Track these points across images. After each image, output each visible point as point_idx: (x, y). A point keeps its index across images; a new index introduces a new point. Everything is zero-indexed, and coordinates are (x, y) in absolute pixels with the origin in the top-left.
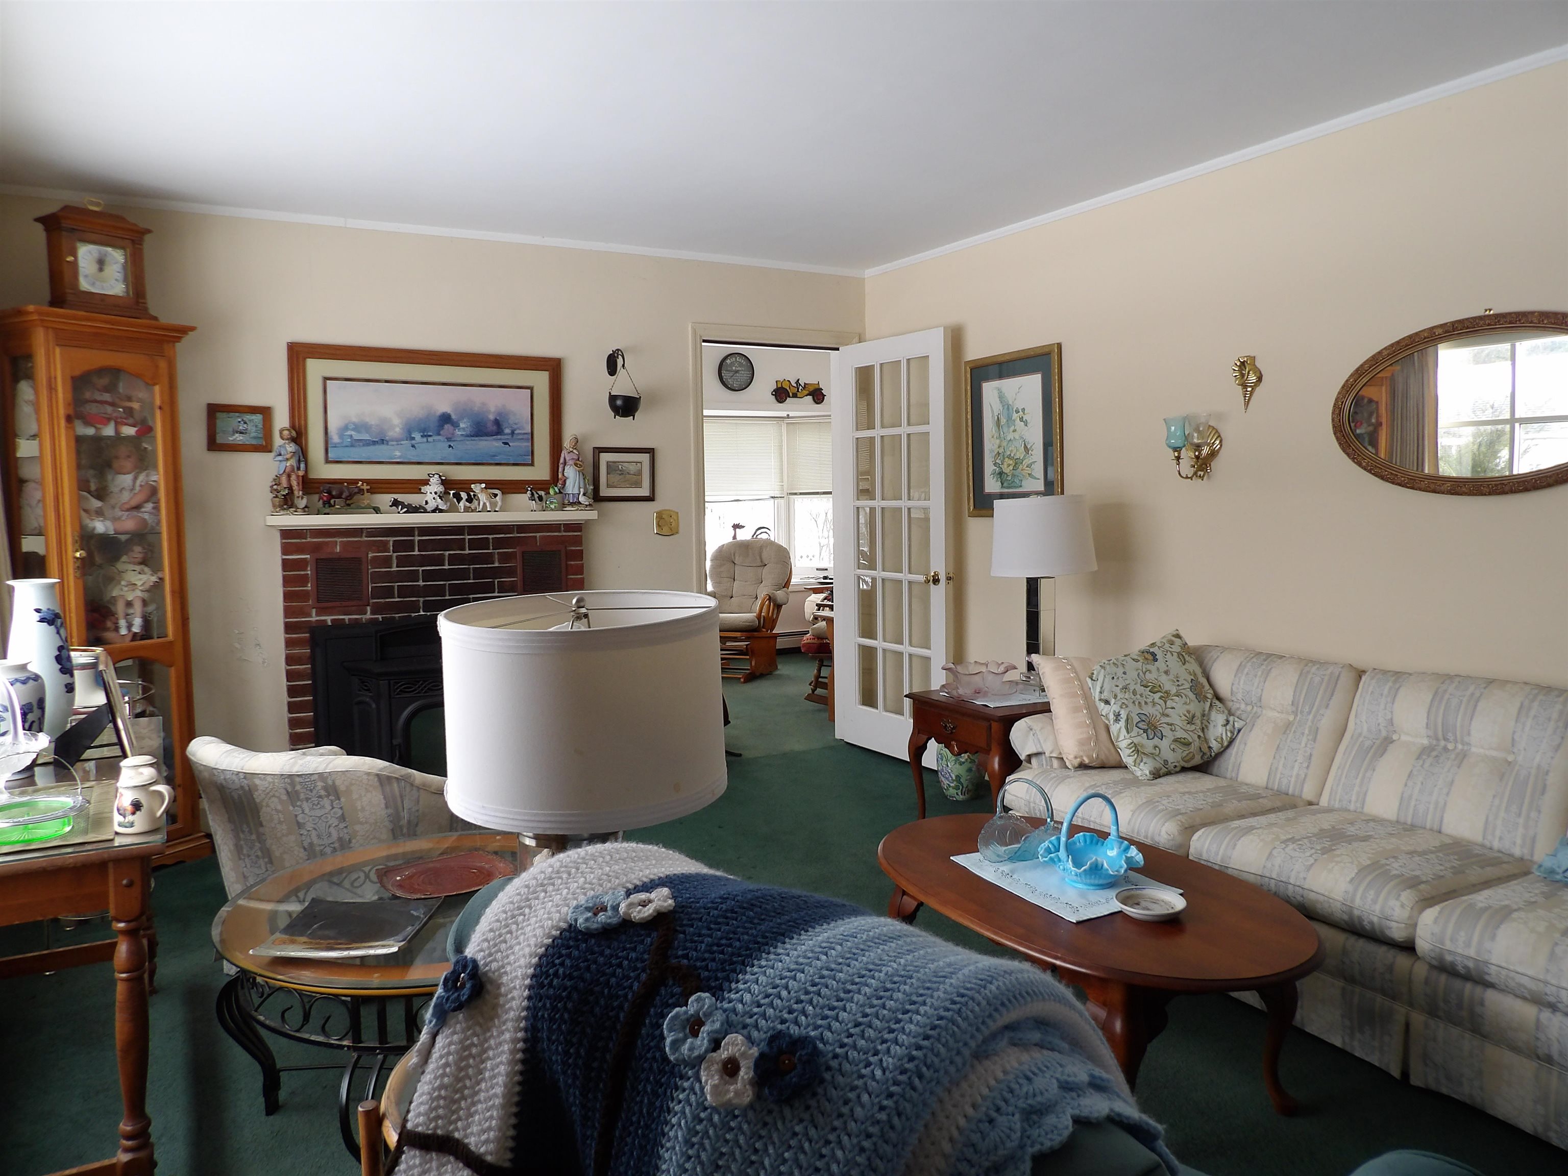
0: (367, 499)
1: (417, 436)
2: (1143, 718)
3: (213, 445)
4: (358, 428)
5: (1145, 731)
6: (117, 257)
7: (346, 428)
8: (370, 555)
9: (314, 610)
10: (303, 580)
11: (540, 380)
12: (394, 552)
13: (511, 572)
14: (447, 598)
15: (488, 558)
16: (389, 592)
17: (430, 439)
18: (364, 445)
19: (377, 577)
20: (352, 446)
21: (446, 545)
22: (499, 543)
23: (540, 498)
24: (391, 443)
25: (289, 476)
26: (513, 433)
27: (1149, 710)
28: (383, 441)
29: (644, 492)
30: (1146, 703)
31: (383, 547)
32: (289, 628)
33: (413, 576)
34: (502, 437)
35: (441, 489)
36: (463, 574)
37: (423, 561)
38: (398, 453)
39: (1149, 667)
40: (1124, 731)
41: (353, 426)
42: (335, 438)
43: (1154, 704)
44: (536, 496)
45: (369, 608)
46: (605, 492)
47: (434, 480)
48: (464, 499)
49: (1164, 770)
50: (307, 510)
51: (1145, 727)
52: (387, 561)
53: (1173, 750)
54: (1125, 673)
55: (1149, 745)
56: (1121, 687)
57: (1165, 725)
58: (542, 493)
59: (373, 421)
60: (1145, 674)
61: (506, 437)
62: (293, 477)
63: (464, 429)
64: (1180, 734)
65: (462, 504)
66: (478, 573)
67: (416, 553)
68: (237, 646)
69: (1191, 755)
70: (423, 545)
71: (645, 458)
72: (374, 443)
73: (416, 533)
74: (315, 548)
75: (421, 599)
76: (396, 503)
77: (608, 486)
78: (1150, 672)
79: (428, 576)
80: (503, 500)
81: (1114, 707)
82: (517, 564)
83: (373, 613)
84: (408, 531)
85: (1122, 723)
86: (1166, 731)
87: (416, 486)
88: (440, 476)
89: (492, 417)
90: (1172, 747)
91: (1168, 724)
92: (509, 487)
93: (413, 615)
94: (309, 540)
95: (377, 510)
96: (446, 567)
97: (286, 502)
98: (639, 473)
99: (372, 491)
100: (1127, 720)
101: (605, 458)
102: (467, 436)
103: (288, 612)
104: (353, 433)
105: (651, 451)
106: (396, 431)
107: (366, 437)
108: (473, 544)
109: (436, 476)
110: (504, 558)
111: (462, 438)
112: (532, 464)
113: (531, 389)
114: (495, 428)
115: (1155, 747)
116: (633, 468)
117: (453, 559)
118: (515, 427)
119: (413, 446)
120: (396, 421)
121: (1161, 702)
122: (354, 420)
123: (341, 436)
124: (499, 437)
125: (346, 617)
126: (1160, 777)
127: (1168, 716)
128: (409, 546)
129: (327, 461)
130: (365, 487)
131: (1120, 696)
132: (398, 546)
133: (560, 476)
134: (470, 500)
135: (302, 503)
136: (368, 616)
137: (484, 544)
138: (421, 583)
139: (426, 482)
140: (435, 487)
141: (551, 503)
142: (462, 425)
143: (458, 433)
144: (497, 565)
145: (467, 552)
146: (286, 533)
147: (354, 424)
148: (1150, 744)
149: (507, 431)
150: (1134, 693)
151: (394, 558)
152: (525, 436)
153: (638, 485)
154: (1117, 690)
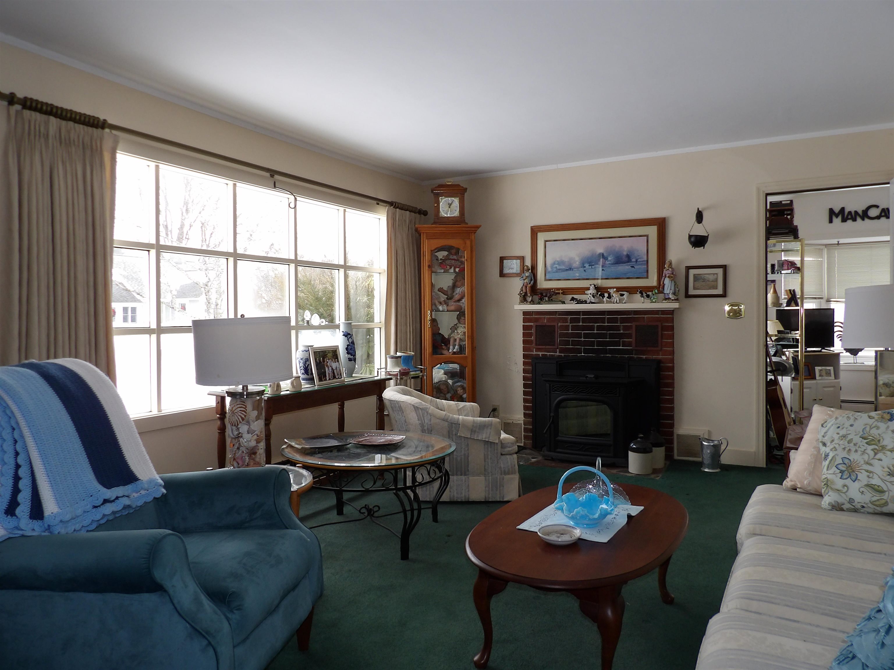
0: (561, 297)
1: (587, 265)
2: (846, 461)
3: (502, 274)
4: (559, 264)
5: (842, 472)
6: (456, 202)
7: (554, 264)
8: (559, 324)
9: (535, 349)
10: (530, 335)
11: (652, 231)
12: (570, 323)
13: (629, 336)
14: (596, 347)
15: (617, 328)
16: (567, 343)
17: (593, 267)
18: (562, 271)
19: (562, 335)
20: (556, 272)
21: (596, 320)
22: (623, 320)
23: (648, 296)
24: (574, 270)
25: (526, 287)
26: (636, 261)
27: (854, 456)
28: (570, 269)
29: (720, 291)
30: (856, 451)
31: (565, 321)
32: (525, 356)
33: (579, 336)
34: (631, 264)
35: (594, 291)
36: (604, 336)
37: (584, 328)
38: (577, 275)
39: (881, 424)
40: (826, 467)
41: (557, 263)
42: (549, 268)
43: (864, 452)
44: (645, 295)
45: (558, 350)
46: (692, 292)
47: (592, 287)
48: (606, 297)
49: (847, 506)
50: (533, 302)
51: (844, 469)
52: (567, 328)
53: (862, 493)
54: (852, 425)
55: (839, 483)
56: (841, 435)
57: (863, 471)
58: (650, 293)
59: (566, 260)
60: (871, 428)
61: (633, 263)
62: (528, 287)
63: (610, 260)
64: (876, 481)
65: (605, 299)
66: (612, 336)
67: (581, 324)
68: (508, 363)
69: (883, 501)
70: (584, 320)
71: (720, 271)
72: (567, 270)
73: (581, 314)
74: (536, 320)
75: (583, 347)
76: (573, 299)
77: (695, 288)
78: (878, 428)
79: (586, 336)
80: (627, 297)
81: (827, 450)
82: (633, 332)
83: (559, 353)
84: (577, 313)
85: (827, 462)
86: (863, 476)
87: (582, 291)
88: (595, 286)
89: (625, 253)
90: (862, 490)
91: (867, 471)
92: (632, 290)
93: (579, 355)
94: (534, 316)
95: (563, 303)
96: (595, 332)
97: (524, 299)
98: (716, 280)
99: (564, 293)
100: (831, 460)
101: (692, 272)
102: (612, 264)
103: (525, 349)
104: (557, 266)
105: (724, 268)
106: (577, 263)
107: (563, 267)
108: (610, 320)
109: (593, 285)
110: (626, 328)
111: (609, 265)
112: (647, 278)
113: (647, 236)
114: (626, 259)
115: (845, 486)
116: (711, 278)
117: (599, 328)
118: (638, 257)
119: (585, 271)
120: (577, 259)
121: (872, 454)
122: (558, 259)
123: (552, 267)
124: (629, 264)
125: (548, 354)
126: (842, 510)
127: (871, 465)
128: (577, 320)
129: (546, 280)
130: (561, 291)
131: (836, 441)
132: (572, 320)
133: (662, 283)
134: (609, 297)
135: (529, 299)
136: (558, 354)
137: (615, 320)
138: (583, 339)
139: (588, 289)
140: (592, 291)
141: (654, 298)
142: (609, 259)
143: (607, 263)
144: (622, 332)
145: (606, 324)
146: (525, 313)
147: (558, 261)
148: (842, 482)
149: (634, 260)
150: (849, 442)
151: (570, 326)
152: (643, 262)
153: (716, 288)
154: (836, 437)
